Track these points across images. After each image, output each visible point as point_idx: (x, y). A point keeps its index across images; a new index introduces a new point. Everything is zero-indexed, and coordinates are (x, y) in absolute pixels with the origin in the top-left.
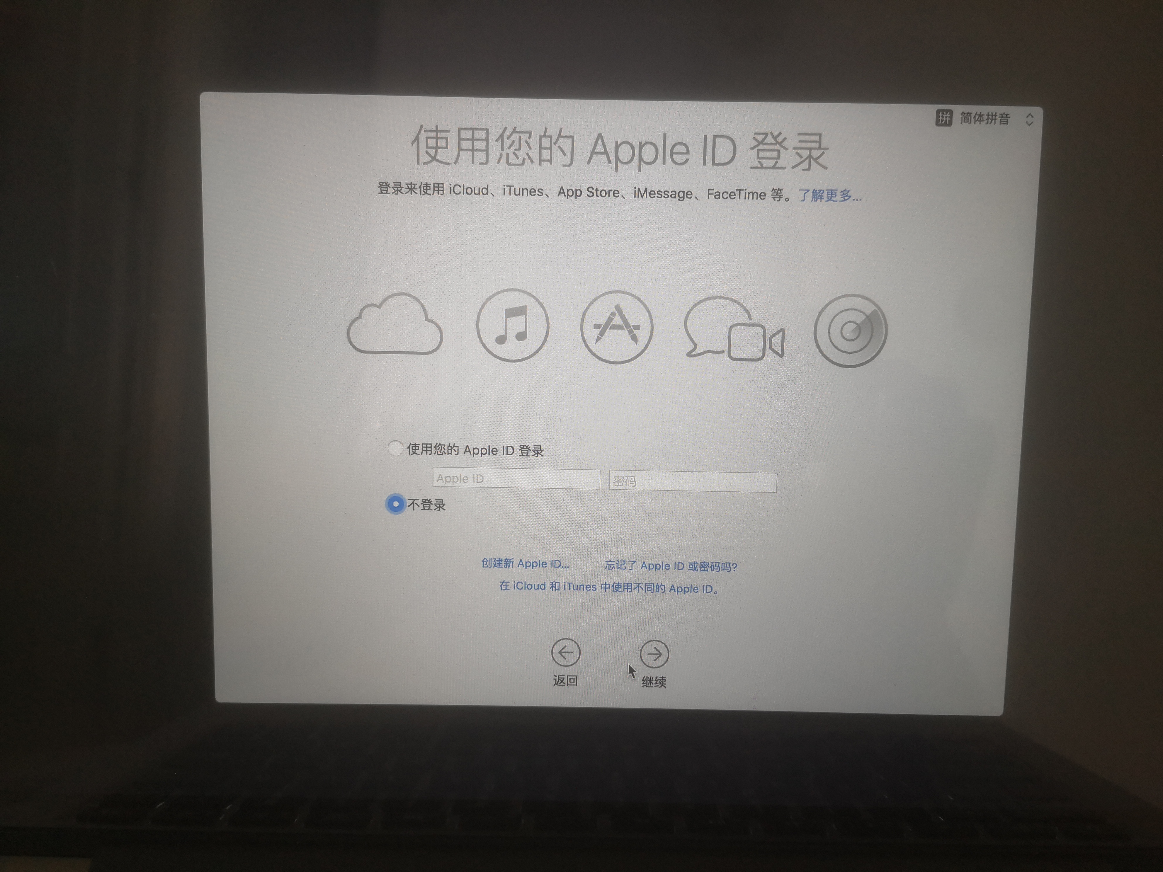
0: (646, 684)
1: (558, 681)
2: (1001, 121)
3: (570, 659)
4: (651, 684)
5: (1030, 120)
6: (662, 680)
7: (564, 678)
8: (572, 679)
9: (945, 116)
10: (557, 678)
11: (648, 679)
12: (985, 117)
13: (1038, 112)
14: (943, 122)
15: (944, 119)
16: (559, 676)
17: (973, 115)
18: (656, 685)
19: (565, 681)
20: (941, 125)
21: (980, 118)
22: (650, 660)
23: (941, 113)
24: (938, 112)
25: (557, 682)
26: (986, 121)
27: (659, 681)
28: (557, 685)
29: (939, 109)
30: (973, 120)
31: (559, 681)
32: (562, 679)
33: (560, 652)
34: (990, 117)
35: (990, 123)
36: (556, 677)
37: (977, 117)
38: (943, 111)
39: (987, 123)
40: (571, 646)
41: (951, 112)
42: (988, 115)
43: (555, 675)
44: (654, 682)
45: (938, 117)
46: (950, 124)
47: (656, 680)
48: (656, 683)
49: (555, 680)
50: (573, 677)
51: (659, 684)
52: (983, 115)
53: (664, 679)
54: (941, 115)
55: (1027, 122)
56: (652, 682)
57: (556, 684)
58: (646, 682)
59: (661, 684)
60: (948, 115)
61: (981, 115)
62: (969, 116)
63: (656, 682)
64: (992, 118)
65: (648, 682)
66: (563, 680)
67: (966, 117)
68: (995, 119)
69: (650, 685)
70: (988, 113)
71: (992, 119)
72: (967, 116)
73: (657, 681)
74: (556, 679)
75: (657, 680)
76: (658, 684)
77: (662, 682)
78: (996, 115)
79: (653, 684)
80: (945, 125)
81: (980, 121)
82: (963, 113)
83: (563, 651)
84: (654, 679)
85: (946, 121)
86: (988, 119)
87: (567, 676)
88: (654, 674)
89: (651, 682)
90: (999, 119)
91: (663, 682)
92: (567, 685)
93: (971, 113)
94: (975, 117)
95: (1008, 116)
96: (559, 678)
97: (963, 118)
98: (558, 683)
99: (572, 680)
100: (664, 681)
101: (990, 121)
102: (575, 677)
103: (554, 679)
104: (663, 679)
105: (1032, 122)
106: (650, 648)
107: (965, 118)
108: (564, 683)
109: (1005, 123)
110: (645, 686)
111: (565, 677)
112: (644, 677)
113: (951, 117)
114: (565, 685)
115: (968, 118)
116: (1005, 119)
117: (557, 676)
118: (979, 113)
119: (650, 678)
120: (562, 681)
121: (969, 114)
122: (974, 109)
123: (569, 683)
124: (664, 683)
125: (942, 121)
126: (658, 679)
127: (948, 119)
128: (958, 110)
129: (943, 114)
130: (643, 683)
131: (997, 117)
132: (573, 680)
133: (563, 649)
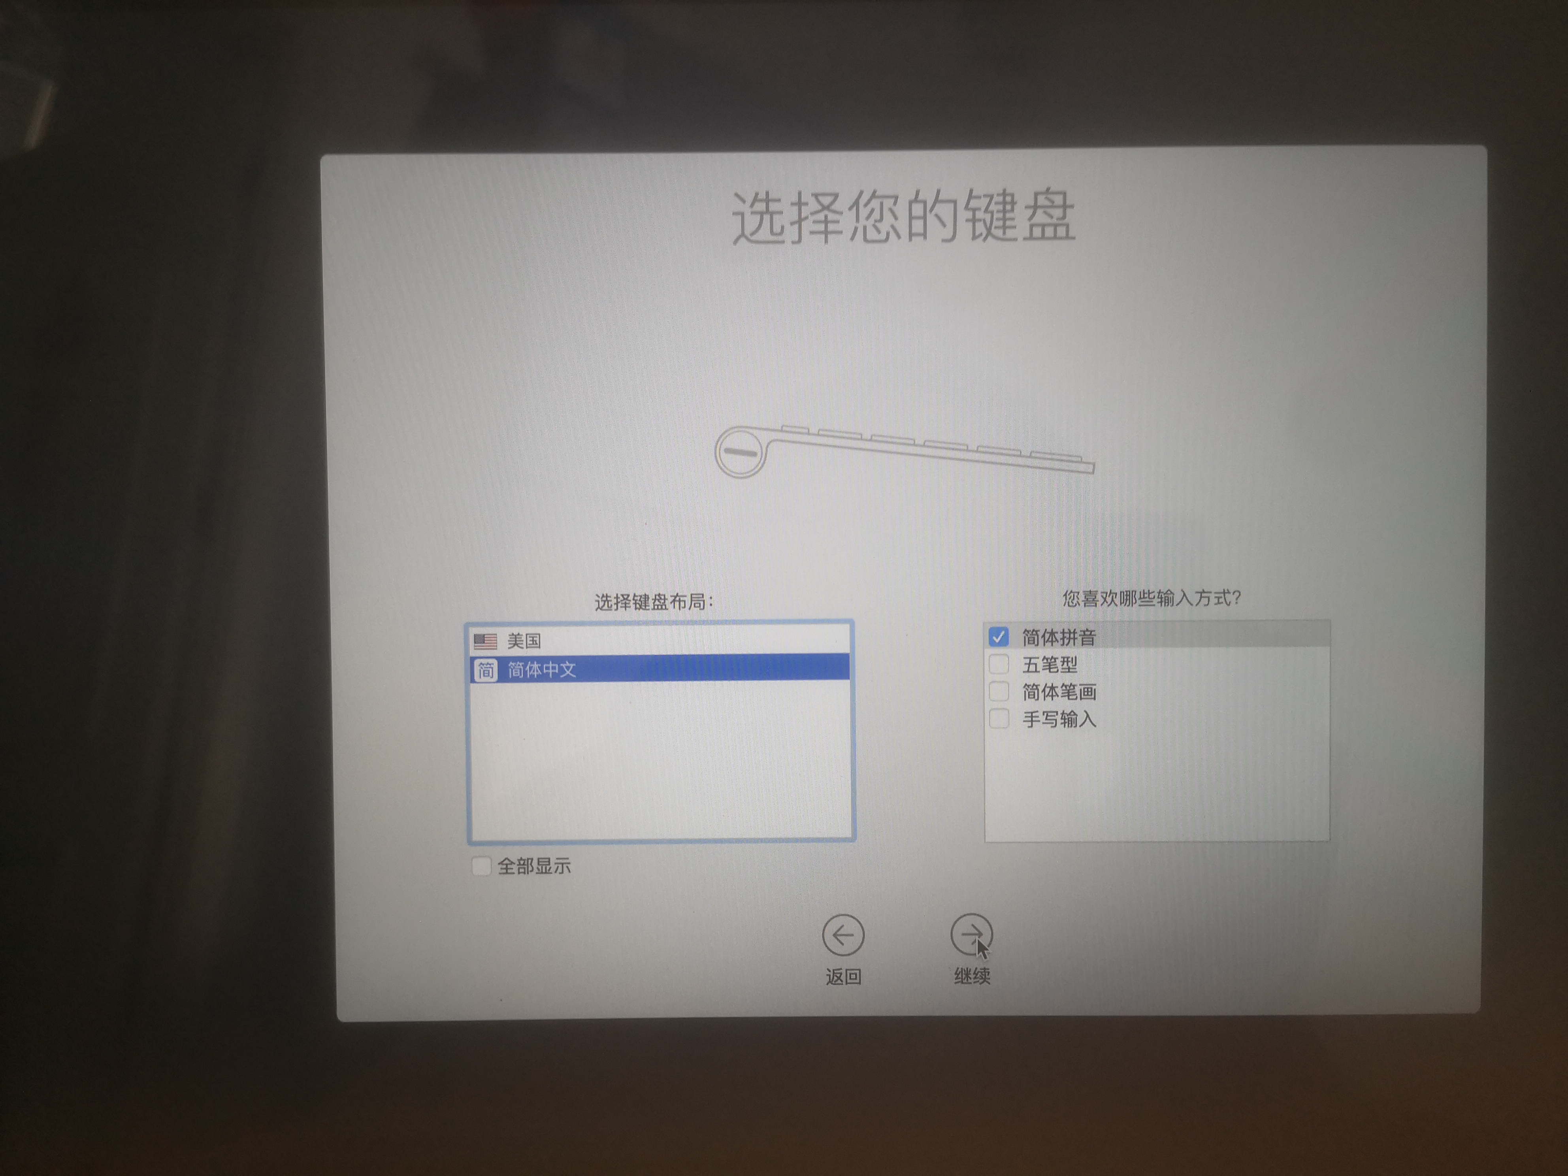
0: (960, 980)
1: (833, 978)
3: (850, 944)
4: (969, 979)
6: (984, 973)
7: (841, 974)
8: (853, 974)
10: (831, 973)
11: (964, 972)
16: (834, 970)
18: (976, 980)
19: (843, 977)
22: (965, 943)
25: (831, 978)
27: (980, 974)
28: (832, 984)
31: (835, 977)
32: (838, 975)
33: (835, 935)
36: (830, 971)
40: (850, 926)
43: (828, 969)
44: (972, 976)
47: (974, 973)
48: (975, 978)
49: (828, 977)
50: (855, 972)
51: (980, 979)
53: (986, 971)
56: (969, 975)
57: (830, 982)
58: (960, 976)
59: (982, 978)
63: (975, 975)
65: (964, 976)
66: (840, 976)
69: (967, 980)
73: (977, 975)
74: (830, 976)
75: (976, 972)
76: (978, 979)
77: (983, 976)
79: (970, 978)
83: (839, 933)
84: (972, 972)
87: (846, 970)
88: (973, 963)
89: (967, 975)
91: (985, 976)
92: (847, 983)
96: (834, 973)
98: (832, 981)
99: (853, 976)
100: (987, 974)
102: (858, 972)
103: (827, 975)
104: (984, 971)
106: (965, 925)
108: (842, 981)
110: (959, 982)
111: (844, 971)
112: (958, 968)
114: (843, 984)
117: (832, 971)
119: (966, 969)
120: (839, 978)
123: (849, 981)
124: (987, 976)
126: (978, 972)
130: (956, 978)
132: (855, 976)
133: (839, 930)
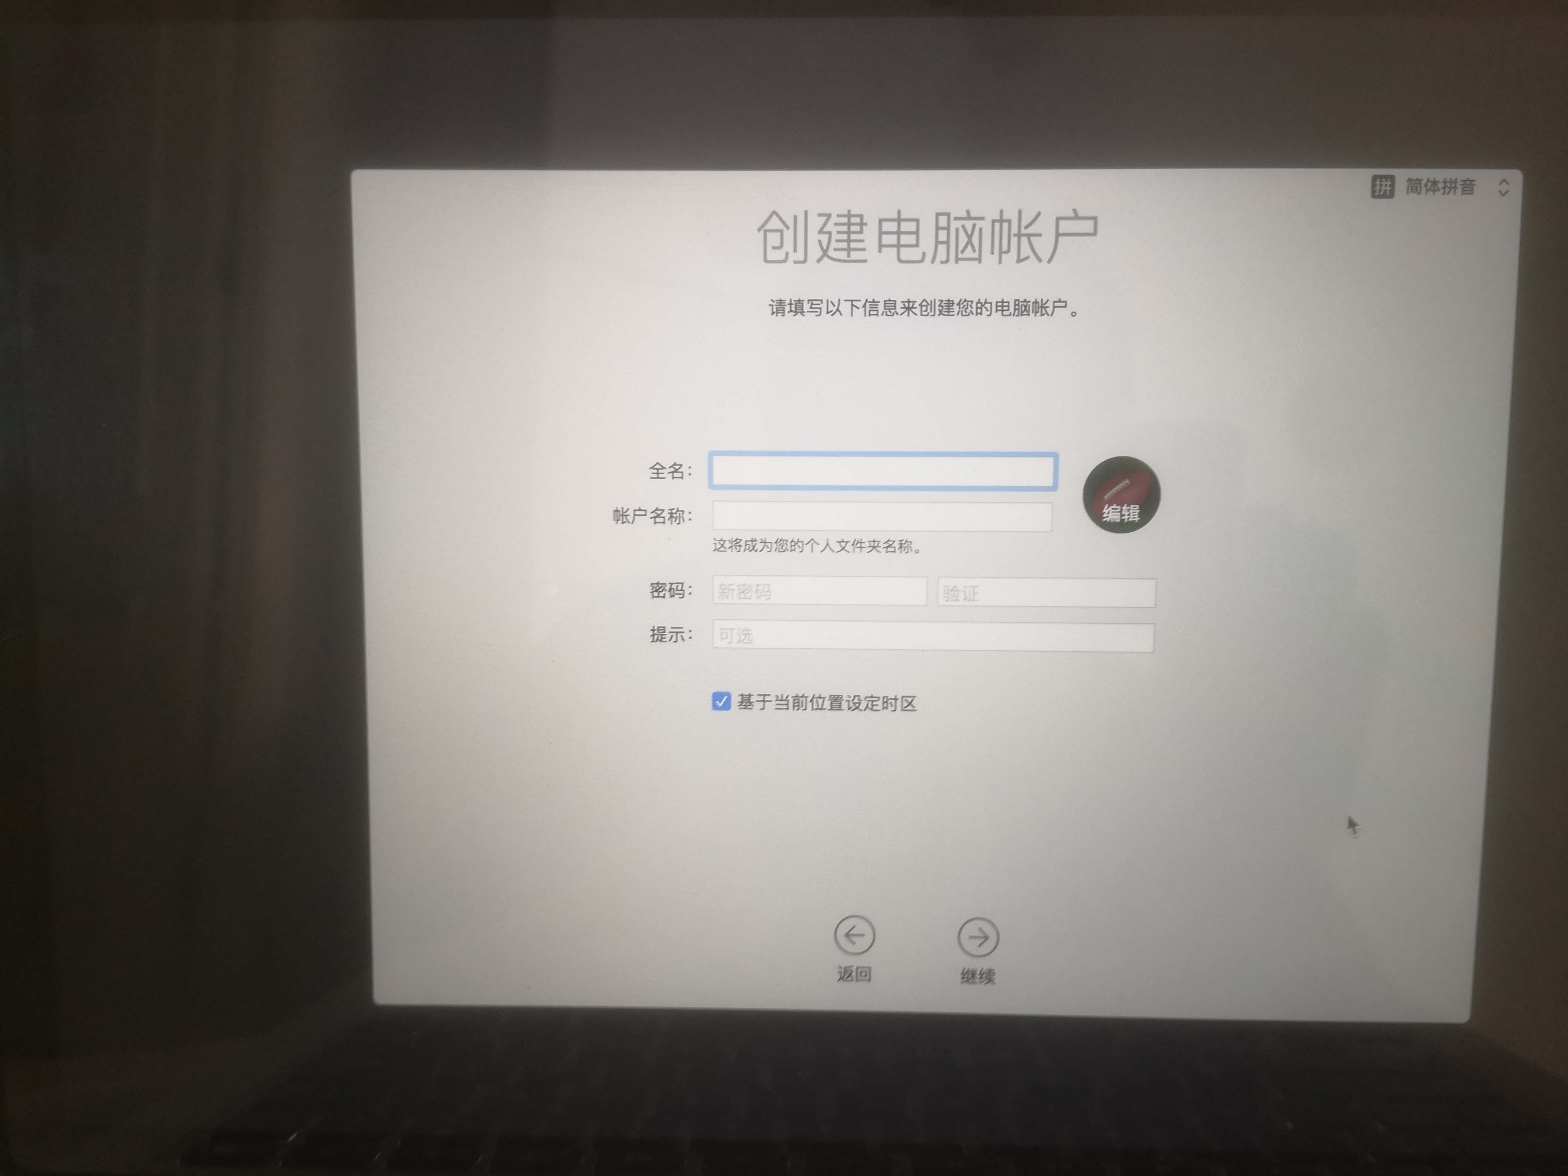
0: (966, 979)
1: (844, 975)
2: (1463, 190)
3: (861, 944)
4: (975, 979)
5: (1504, 187)
6: (989, 974)
7: (852, 971)
8: (864, 972)
9: (1384, 184)
10: (842, 970)
11: (970, 973)
12: (1441, 185)
13: (1515, 178)
14: (1381, 194)
15: (1383, 188)
16: (845, 968)
17: (1423, 183)
18: (982, 980)
19: (854, 974)
20: (1379, 197)
21: (1433, 185)
22: (972, 946)
23: (1378, 180)
24: (1375, 178)
25: (842, 977)
26: (1442, 191)
27: (986, 973)
28: (843, 980)
29: (1376, 174)
30: (1424, 190)
31: (846, 975)
32: (850, 972)
33: (847, 935)
34: (1448, 185)
35: (1449, 193)
37: (1429, 184)
38: (1382, 177)
39: (1444, 194)
40: (861, 927)
41: (1392, 178)
42: (1445, 182)
43: (839, 968)
44: (978, 976)
45: (1374, 185)
46: (1391, 195)
47: (980, 974)
48: (981, 978)
50: (866, 969)
51: (985, 979)
52: (1438, 182)
53: (991, 972)
54: (1378, 183)
55: (1500, 191)
56: (975, 976)
58: (966, 976)
59: (987, 979)
60: (1389, 183)
61: (1435, 183)
62: (1417, 184)
63: (981, 976)
64: (1450, 186)
65: (970, 976)
66: (851, 974)
67: (1414, 186)
68: (1455, 188)
69: (973, 979)
70: (1445, 179)
71: (1450, 188)
72: (1414, 184)
73: (983, 974)
74: (841, 973)
77: (988, 977)
78: (1456, 182)
80: (1384, 196)
81: (1434, 191)
82: (1410, 180)
83: (851, 933)
84: (978, 972)
85: (1385, 191)
86: (1444, 188)
87: (857, 968)
88: (979, 965)
89: (973, 975)
90: (1460, 188)
92: (857, 981)
93: (1420, 180)
94: (1426, 185)
95: (1473, 183)
96: (845, 971)
97: (1410, 187)
98: (844, 977)
99: (863, 974)
100: (993, 974)
101: (1447, 190)
102: (868, 970)
103: (839, 972)
105: (1507, 191)
106: (972, 929)
107: (1412, 187)
108: (852, 978)
109: (1470, 193)
110: (965, 981)
111: (854, 969)
112: (964, 969)
113: (1393, 186)
114: (853, 981)
115: (1417, 187)
116: (1468, 187)
118: (1432, 179)
119: (972, 971)
120: (850, 976)
121: (1419, 181)
122: (1425, 174)
123: (859, 978)
124: (992, 977)
125: (1380, 191)
127: (1388, 188)
128: (1402, 175)
129: (1381, 181)
130: (963, 978)
131: (1458, 185)
132: (865, 974)
133: (851, 930)
